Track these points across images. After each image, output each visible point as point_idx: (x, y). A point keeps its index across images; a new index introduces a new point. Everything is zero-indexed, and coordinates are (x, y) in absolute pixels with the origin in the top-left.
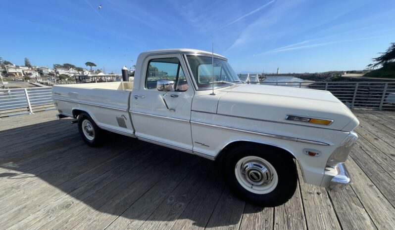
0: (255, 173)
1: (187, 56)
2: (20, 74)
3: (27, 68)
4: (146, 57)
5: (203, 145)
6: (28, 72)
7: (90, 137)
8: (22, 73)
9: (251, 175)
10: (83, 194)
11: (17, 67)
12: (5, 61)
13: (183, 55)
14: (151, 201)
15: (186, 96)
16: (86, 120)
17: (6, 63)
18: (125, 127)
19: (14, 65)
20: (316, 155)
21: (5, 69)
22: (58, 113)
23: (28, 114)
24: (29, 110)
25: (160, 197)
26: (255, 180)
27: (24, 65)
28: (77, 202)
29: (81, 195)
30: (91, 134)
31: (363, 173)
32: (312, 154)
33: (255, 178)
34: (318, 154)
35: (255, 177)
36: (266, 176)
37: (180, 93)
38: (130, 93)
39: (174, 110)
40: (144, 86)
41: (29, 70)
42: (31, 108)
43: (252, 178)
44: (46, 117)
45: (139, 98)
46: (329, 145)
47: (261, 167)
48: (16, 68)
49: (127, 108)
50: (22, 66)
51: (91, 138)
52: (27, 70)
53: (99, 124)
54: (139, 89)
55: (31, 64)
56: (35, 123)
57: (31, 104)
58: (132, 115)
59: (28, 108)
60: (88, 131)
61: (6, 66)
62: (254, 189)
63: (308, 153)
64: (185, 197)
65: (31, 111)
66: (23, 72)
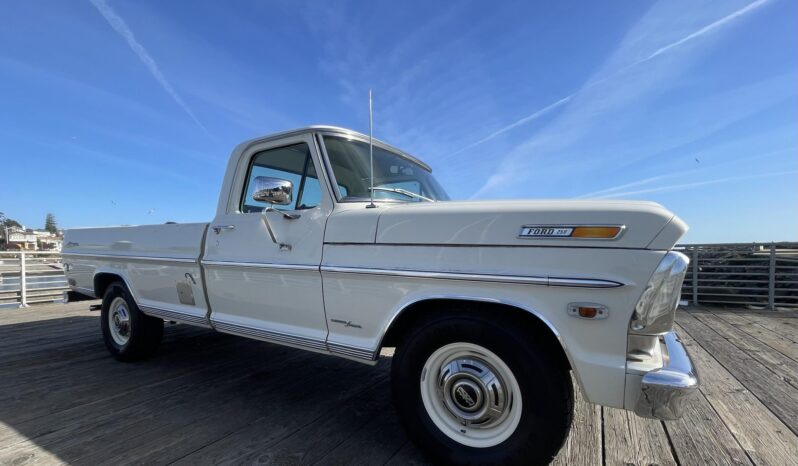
0: (465, 387)
1: (325, 137)
2: (31, 246)
3: (48, 234)
4: (247, 149)
5: (349, 324)
6: (48, 242)
7: (121, 337)
8: (36, 244)
9: (457, 394)
10: (63, 441)
11: (29, 232)
12: (8, 220)
13: (316, 136)
14: (214, 461)
15: (316, 215)
16: (117, 299)
17: (10, 223)
18: (193, 303)
19: (24, 228)
20: (598, 316)
21: (5, 234)
22: (68, 288)
23: (17, 306)
24: (19, 300)
25: (240, 454)
26: (467, 405)
27: (44, 228)
28: (42, 454)
29: (58, 443)
30: (123, 330)
31: (786, 431)
32: (587, 313)
33: (467, 401)
34: (601, 313)
35: (465, 396)
36: (492, 393)
37: (305, 211)
38: (208, 225)
39: (290, 248)
40: (238, 206)
41: (50, 237)
42: (24, 295)
43: (459, 401)
44: (51, 313)
45: (223, 230)
46: (622, 285)
47: (480, 371)
48: (25, 234)
49: (197, 256)
50: (39, 230)
51: (121, 341)
52: (46, 238)
53: (142, 302)
54: (227, 214)
55: (57, 227)
56: (21, 321)
57: (28, 287)
58: (206, 271)
59: (19, 293)
60: (118, 324)
61: (7, 229)
62: (468, 437)
63: (577, 313)
64: (298, 458)
65: (25, 301)
66: (38, 241)
